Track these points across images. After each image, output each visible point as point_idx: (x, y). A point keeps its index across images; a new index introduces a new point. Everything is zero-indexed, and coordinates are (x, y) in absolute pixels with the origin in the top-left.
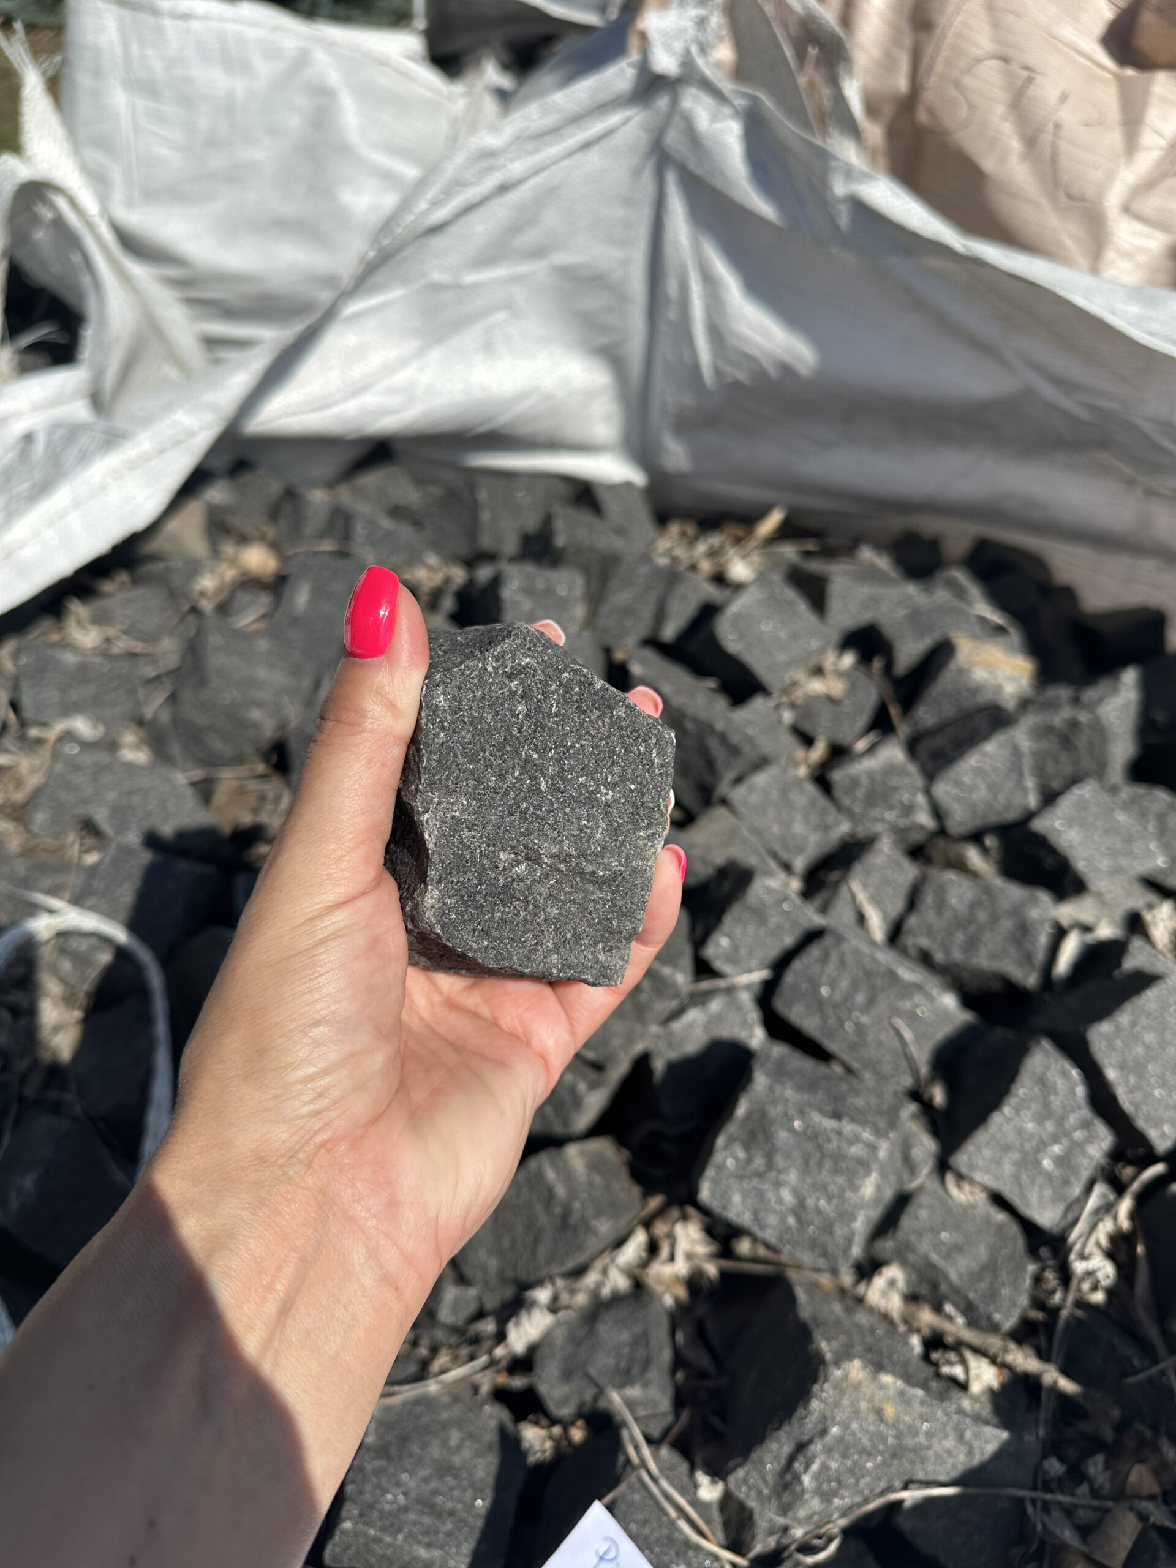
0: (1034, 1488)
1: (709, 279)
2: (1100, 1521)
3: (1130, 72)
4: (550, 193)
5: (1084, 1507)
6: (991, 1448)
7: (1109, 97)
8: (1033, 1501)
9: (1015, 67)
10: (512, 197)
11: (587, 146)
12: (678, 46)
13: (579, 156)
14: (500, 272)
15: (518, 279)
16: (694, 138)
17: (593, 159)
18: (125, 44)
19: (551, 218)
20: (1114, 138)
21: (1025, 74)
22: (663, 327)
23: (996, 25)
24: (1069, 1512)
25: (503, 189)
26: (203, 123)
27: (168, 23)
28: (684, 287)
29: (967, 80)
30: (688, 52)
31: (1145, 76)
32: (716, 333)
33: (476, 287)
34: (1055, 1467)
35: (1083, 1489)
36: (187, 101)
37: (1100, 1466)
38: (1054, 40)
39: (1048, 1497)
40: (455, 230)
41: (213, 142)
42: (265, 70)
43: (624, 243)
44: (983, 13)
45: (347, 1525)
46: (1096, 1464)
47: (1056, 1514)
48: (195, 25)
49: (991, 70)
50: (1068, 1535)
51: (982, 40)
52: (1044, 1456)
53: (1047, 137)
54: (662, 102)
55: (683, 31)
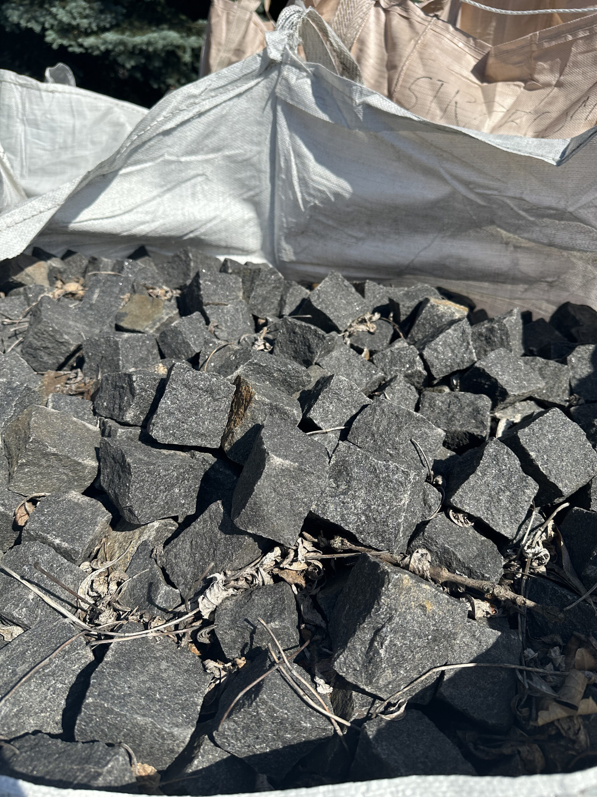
0: (521, 665)
1: (299, 155)
2: (563, 683)
3: (485, 84)
4: (223, 118)
5: (551, 675)
6: (491, 641)
7: (479, 94)
8: (521, 671)
9: (435, 81)
10: (204, 119)
11: (239, 95)
12: (281, 48)
13: (235, 100)
14: (200, 157)
15: (207, 161)
16: (289, 88)
17: (242, 103)
18: (23, 104)
19: (223, 131)
20: (483, 108)
21: (440, 83)
22: (279, 183)
23: (424, 65)
24: (544, 677)
25: (200, 114)
26: (60, 140)
27: (44, 94)
28: (287, 161)
29: (413, 87)
30: (285, 48)
31: (493, 85)
32: (303, 182)
33: (188, 163)
34: (530, 653)
35: (550, 666)
36: (53, 130)
37: (558, 652)
38: (450, 71)
39: (530, 669)
40: (176, 133)
41: (64, 147)
42: (90, 116)
43: (258, 144)
44: (419, 61)
45: (90, 700)
46: (555, 651)
47: (536, 679)
48: (57, 95)
49: (424, 84)
50: (544, 688)
51: (420, 71)
52: (524, 649)
53: (452, 108)
54: (274, 75)
55: (283, 40)
